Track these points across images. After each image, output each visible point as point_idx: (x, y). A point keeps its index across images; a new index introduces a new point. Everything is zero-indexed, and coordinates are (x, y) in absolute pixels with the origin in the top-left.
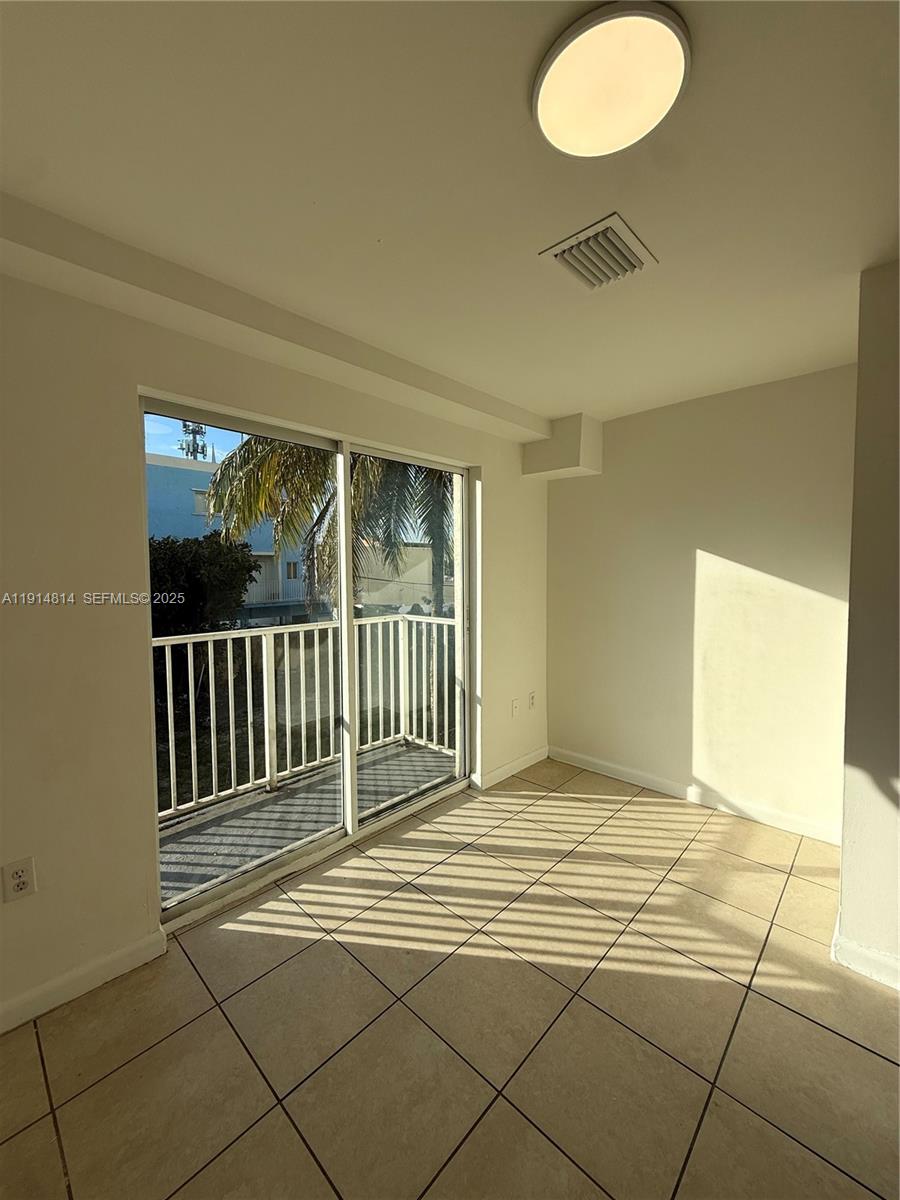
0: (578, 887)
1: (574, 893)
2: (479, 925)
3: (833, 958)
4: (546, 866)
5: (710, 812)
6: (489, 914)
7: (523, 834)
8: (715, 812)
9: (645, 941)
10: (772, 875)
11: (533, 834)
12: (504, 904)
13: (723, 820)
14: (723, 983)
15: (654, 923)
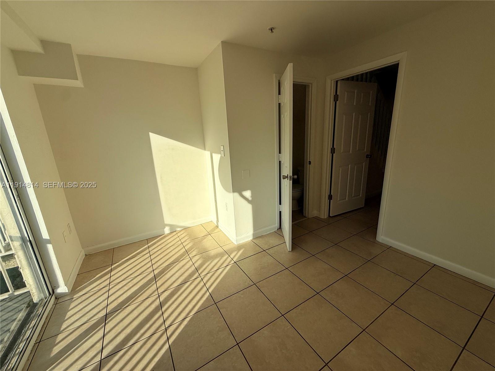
0: (174, 282)
1: (176, 285)
2: (163, 328)
3: (236, 244)
4: (154, 287)
5: (175, 233)
6: (161, 320)
7: (126, 288)
8: (177, 232)
9: (209, 275)
10: (208, 237)
11: (130, 285)
12: (160, 312)
13: (182, 233)
14: (232, 266)
15: (204, 269)
